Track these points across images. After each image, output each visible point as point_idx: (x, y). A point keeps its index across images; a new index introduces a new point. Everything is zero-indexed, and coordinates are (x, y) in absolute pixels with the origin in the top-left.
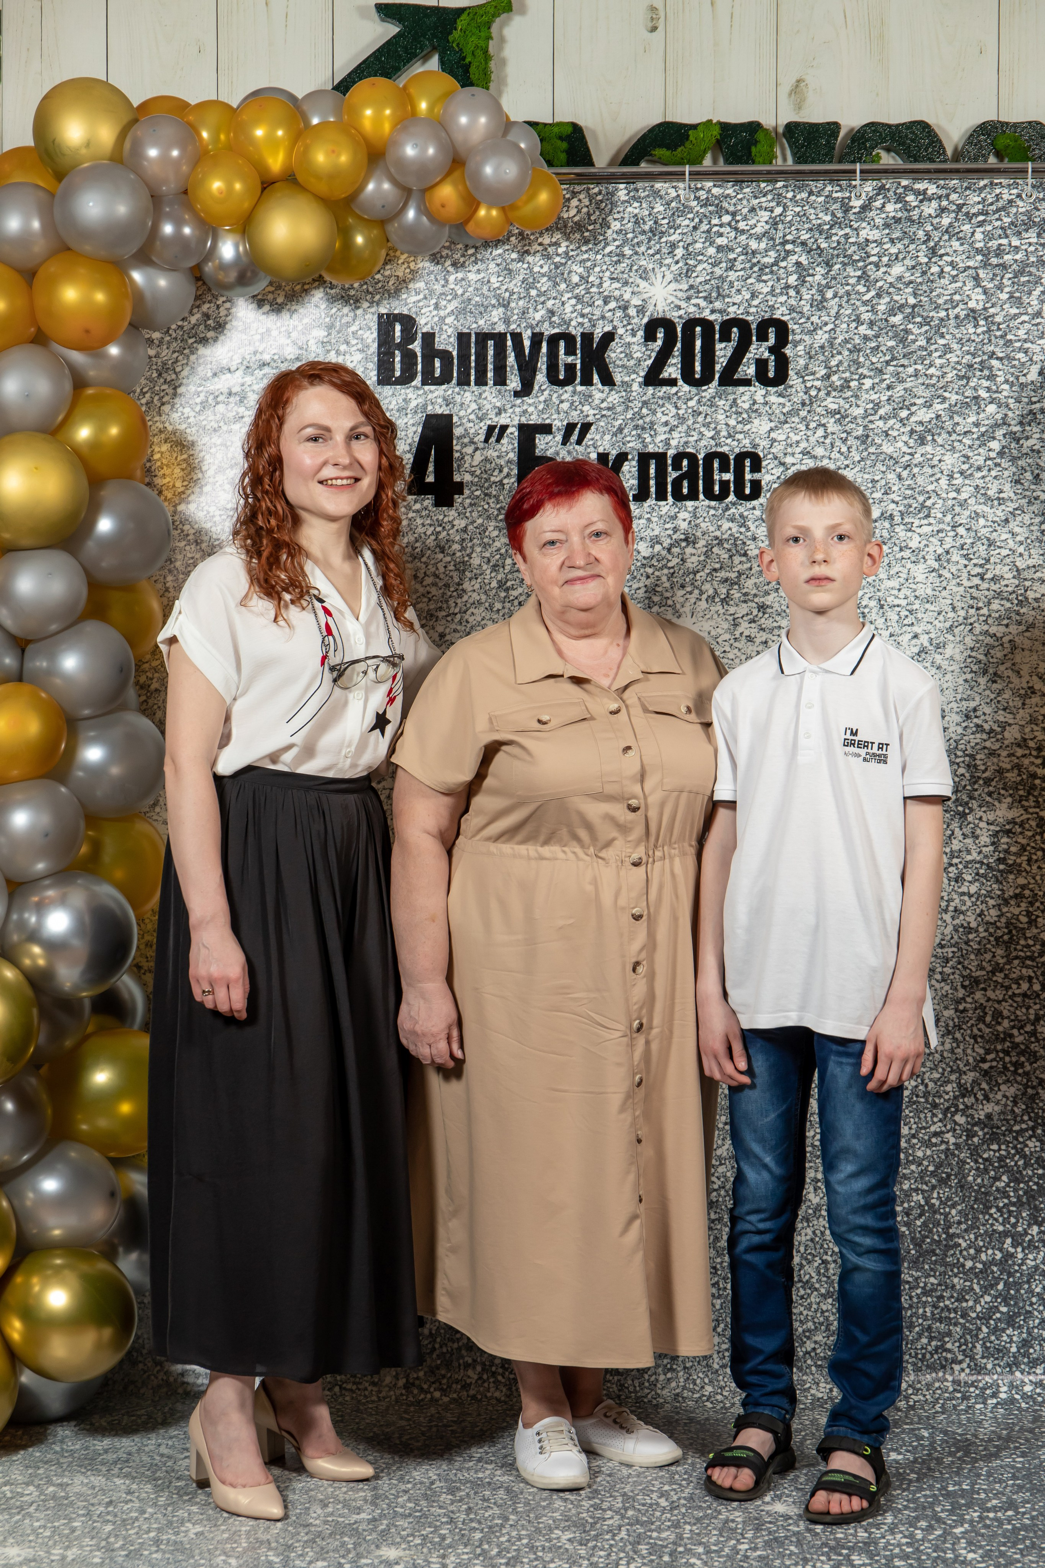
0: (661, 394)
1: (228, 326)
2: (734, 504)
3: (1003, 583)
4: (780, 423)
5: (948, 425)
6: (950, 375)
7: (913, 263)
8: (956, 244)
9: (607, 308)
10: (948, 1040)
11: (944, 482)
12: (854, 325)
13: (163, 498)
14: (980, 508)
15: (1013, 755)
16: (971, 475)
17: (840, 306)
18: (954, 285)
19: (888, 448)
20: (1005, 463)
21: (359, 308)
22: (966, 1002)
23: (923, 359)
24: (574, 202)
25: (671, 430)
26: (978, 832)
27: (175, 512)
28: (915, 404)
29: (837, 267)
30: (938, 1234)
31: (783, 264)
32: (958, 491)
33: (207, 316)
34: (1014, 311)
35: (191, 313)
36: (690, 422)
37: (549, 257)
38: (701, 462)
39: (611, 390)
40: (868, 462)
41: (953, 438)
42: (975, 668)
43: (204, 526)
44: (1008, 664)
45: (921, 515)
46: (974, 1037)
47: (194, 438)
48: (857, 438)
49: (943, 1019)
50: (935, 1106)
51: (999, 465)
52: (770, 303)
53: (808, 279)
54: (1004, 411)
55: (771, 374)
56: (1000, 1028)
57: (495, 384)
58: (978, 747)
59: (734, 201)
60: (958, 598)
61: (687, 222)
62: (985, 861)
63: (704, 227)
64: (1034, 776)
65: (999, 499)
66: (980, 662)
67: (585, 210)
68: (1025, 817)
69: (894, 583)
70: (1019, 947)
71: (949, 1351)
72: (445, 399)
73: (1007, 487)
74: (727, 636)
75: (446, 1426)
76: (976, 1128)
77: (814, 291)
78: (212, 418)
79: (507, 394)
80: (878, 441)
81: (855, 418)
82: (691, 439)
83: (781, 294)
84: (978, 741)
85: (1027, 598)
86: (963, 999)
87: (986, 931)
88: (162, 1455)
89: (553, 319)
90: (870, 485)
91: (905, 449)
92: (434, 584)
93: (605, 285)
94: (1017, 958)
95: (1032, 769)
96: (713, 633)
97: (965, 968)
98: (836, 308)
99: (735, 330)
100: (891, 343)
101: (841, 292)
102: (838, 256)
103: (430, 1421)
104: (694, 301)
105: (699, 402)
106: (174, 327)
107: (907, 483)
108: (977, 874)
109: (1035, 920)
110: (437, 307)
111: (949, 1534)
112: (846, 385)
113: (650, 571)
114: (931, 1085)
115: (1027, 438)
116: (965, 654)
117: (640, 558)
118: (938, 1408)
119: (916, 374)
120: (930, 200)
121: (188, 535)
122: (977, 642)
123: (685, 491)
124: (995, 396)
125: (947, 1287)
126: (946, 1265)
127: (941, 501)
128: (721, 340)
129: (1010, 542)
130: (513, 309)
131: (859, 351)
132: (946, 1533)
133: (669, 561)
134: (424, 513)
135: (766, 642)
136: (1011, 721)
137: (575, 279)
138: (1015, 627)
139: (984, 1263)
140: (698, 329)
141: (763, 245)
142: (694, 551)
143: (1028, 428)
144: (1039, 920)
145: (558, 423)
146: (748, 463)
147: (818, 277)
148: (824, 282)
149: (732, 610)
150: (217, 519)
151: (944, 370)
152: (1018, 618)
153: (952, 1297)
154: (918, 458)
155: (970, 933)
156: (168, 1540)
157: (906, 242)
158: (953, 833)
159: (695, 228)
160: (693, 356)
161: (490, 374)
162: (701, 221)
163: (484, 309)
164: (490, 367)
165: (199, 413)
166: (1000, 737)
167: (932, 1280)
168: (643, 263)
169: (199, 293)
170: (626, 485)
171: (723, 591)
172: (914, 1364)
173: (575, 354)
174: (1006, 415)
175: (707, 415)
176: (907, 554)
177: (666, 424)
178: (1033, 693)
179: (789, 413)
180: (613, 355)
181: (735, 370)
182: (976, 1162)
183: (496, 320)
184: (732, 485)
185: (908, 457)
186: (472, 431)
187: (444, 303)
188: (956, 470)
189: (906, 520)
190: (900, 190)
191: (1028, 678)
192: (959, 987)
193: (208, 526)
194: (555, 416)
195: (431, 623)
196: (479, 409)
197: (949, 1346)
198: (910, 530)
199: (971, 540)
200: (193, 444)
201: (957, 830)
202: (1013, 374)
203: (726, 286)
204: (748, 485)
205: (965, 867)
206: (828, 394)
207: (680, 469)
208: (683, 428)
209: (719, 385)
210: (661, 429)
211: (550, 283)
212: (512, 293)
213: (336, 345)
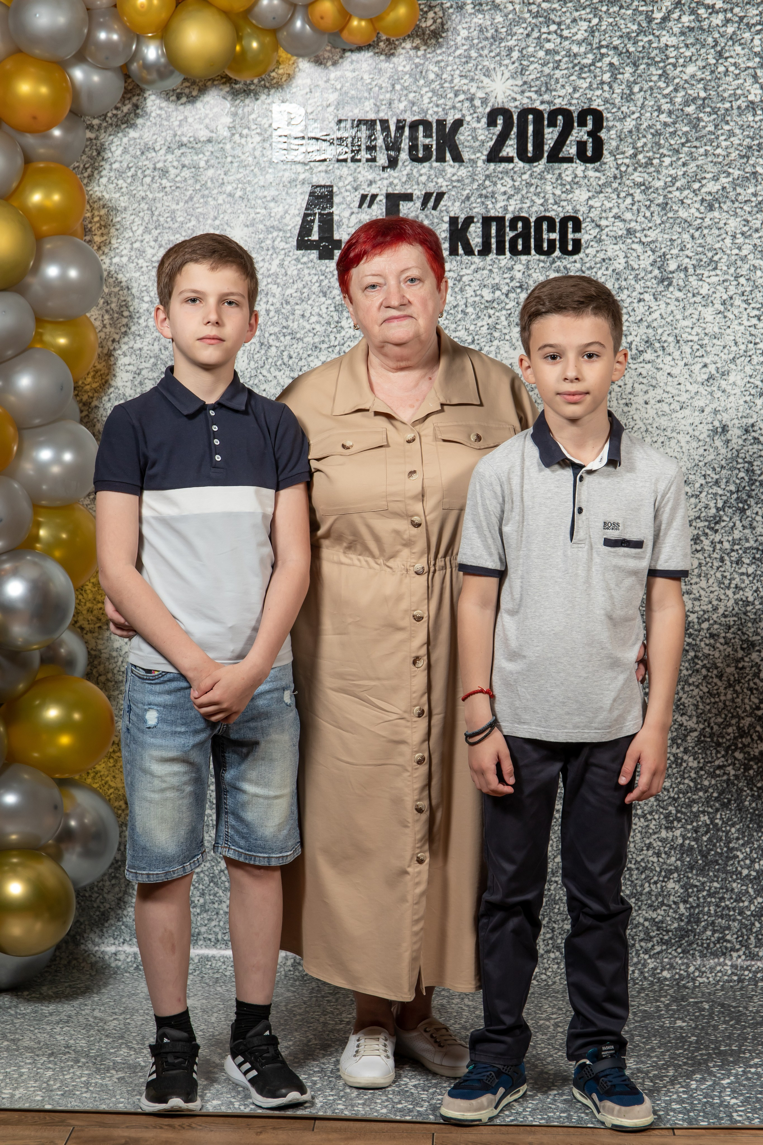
0: (500, 169)
2: (559, 258)
4: (597, 193)
5: (732, 195)
6: (733, 155)
7: (704, 64)
8: (738, 49)
9: (457, 99)
10: (730, 692)
11: (728, 241)
12: (656, 114)
13: (101, 252)
14: (757, 262)
16: (750, 235)
17: (645, 98)
18: (737, 82)
19: (683, 214)
21: (257, 99)
22: (743, 661)
23: (711, 141)
24: (431, 14)
25: (509, 198)
26: (755, 524)
28: (705, 178)
29: (642, 67)
30: (720, 847)
31: (599, 64)
32: (740, 248)
33: (136, 106)
35: (124, 104)
36: (524, 192)
37: (410, 58)
38: (532, 224)
39: (460, 166)
40: (667, 225)
41: (734, 206)
42: (753, 391)
45: (710, 268)
46: (751, 690)
47: (126, 204)
48: (658, 205)
49: (725, 675)
50: (719, 744)
52: (589, 96)
53: (619, 76)
55: (589, 153)
57: (367, 161)
58: (755, 455)
59: (559, 13)
60: (740, 335)
61: (521, 30)
63: (535, 34)
67: (439, 21)
69: (688, 323)
71: (728, 941)
72: (327, 173)
75: (323, 997)
76: (751, 763)
77: (624, 86)
78: (140, 188)
79: (376, 169)
80: (675, 207)
81: (657, 189)
82: (525, 206)
83: (598, 88)
84: (755, 450)
86: (742, 659)
88: (95, 1018)
89: (414, 108)
90: (668, 243)
91: (697, 214)
92: (319, 322)
93: (456, 81)
97: (744, 634)
98: (641, 100)
99: (560, 117)
100: (686, 129)
101: (646, 87)
102: (643, 58)
103: (311, 993)
104: (527, 94)
105: (531, 175)
106: (109, 115)
107: (699, 241)
108: (754, 558)
110: (320, 98)
111: (718, 1084)
112: (650, 162)
113: (491, 312)
114: (716, 728)
116: (746, 380)
117: (483, 301)
118: (718, 987)
119: (706, 154)
120: (717, 13)
121: (121, 282)
122: (755, 370)
123: (520, 247)
125: (727, 890)
126: (727, 872)
127: (726, 257)
128: (549, 126)
130: (381, 101)
131: (660, 134)
132: (715, 1083)
133: (506, 304)
134: (310, 265)
137: (432, 76)
139: (757, 872)
140: (531, 117)
141: (583, 49)
145: (418, 192)
146: (570, 225)
147: (627, 75)
148: (632, 79)
151: (728, 150)
153: (731, 898)
154: (707, 222)
155: (748, 605)
156: (96, 1083)
157: (698, 46)
158: (734, 525)
159: (528, 35)
160: (527, 138)
161: (363, 153)
162: (533, 30)
163: (359, 100)
164: (364, 147)
165: (130, 184)
167: (716, 884)
168: (486, 63)
169: (130, 88)
170: (472, 243)
172: (701, 952)
173: (431, 136)
175: (537, 186)
176: (698, 299)
177: (505, 193)
179: (604, 184)
180: (462, 138)
181: (560, 150)
182: (751, 790)
183: (368, 109)
184: (557, 243)
185: (699, 221)
186: (349, 199)
188: (738, 231)
189: (698, 272)
190: (693, 5)
192: (738, 649)
194: (415, 187)
195: (316, 353)
196: (354, 181)
197: (728, 937)
198: (701, 280)
199: (750, 288)
201: (738, 522)
203: (553, 82)
204: (571, 243)
205: (745, 552)
206: (635, 169)
207: (516, 229)
208: (518, 197)
209: (548, 162)
210: (501, 198)
211: (411, 80)
212: (381, 88)
213: (239, 130)
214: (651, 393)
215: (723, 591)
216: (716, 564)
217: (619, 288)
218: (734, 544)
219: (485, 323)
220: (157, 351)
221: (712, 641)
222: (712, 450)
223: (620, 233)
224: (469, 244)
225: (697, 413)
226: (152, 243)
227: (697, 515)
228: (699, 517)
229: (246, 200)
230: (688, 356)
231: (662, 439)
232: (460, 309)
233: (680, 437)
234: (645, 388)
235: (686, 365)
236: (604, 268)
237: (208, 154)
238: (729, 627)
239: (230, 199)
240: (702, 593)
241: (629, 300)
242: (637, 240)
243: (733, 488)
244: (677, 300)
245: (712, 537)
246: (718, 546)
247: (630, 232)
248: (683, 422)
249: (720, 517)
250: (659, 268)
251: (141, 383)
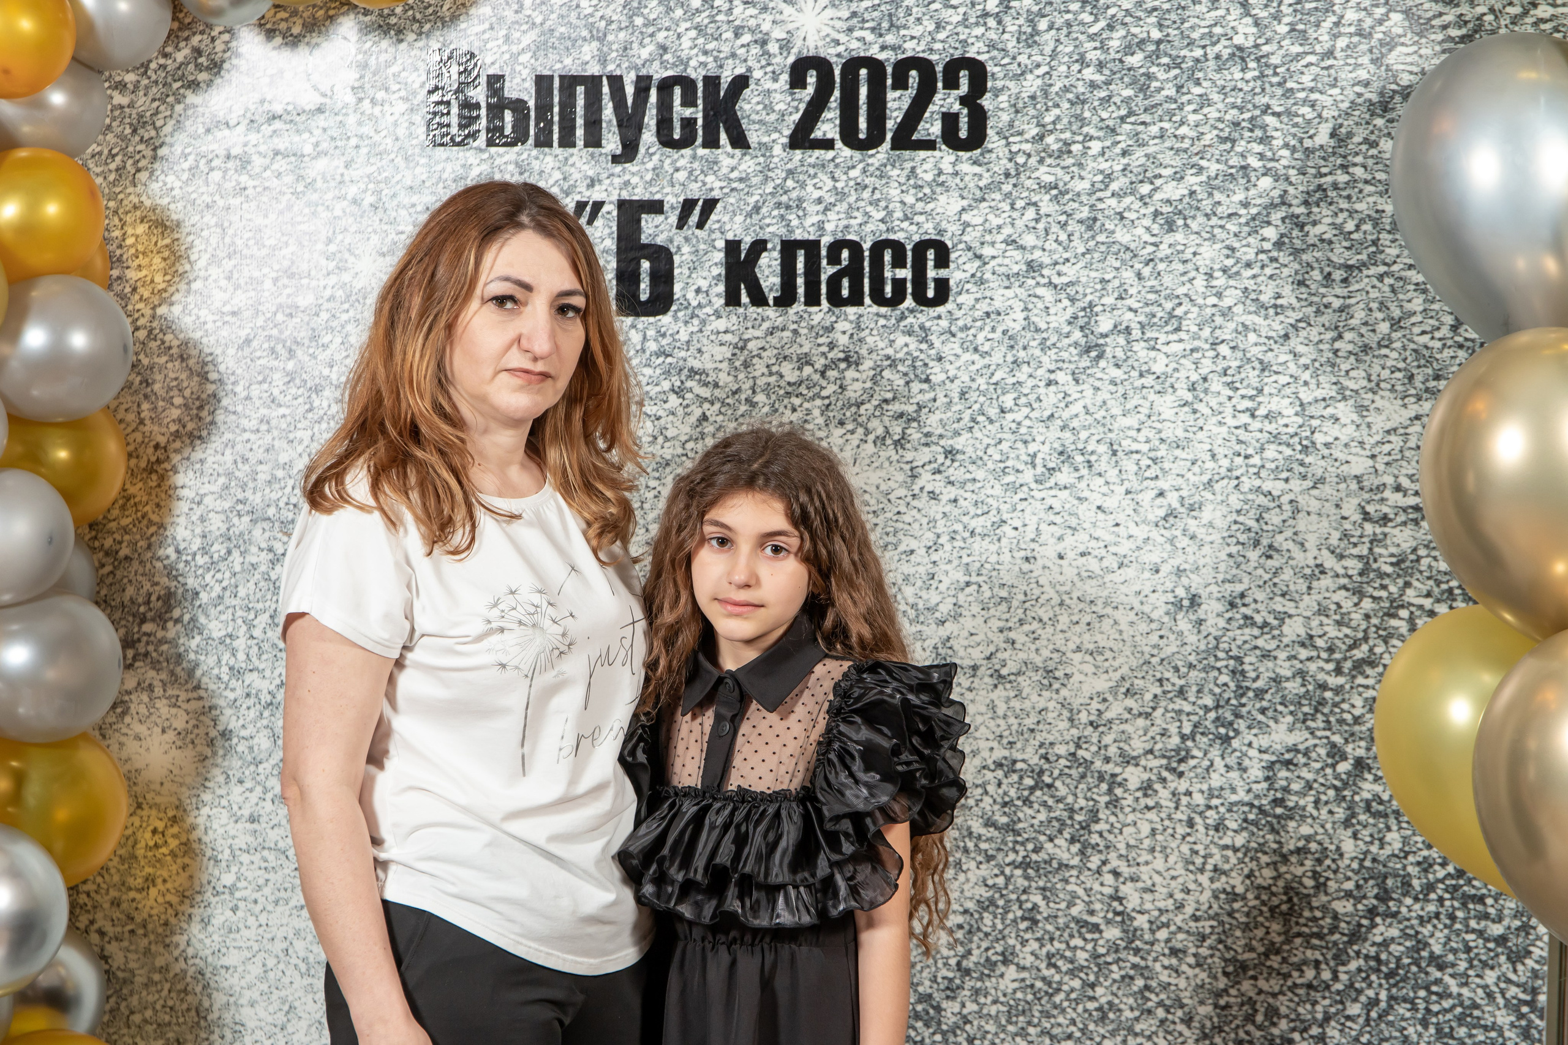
0: (812, 160)
1: (226, 66)
2: (912, 311)
3: (1282, 421)
4: (976, 200)
5: (1206, 205)
6: (1208, 137)
9: (739, 42)
11: (1200, 282)
12: (1076, 67)
13: (137, 297)
14: (1249, 319)
15: (1295, 657)
16: (1238, 273)
18: (1213, 14)
19: (1123, 236)
20: (1284, 257)
21: (401, 41)
22: (1229, 995)
23: (1171, 114)
25: (826, 209)
26: (1246, 762)
27: (154, 317)
28: (1160, 176)
32: (1219, 295)
33: (198, 52)
34: (1297, 49)
35: (176, 48)
36: (852, 199)
38: (867, 254)
39: (744, 154)
40: (1096, 255)
41: (1211, 223)
42: (1243, 538)
43: (191, 335)
44: (1289, 533)
45: (1169, 328)
47: (180, 217)
48: (1080, 222)
49: (1197, 1018)
51: (1276, 260)
52: (962, 37)
53: (1013, 4)
54: (1284, 185)
55: (963, 134)
56: (1275, 1031)
57: (586, 146)
58: (1247, 646)
60: (1220, 442)
62: (1256, 803)
64: (1323, 687)
65: (1275, 306)
66: (1249, 530)
68: (1312, 742)
69: (1132, 421)
70: (1302, 921)
72: (517, 164)
73: (1287, 290)
74: (902, 492)
77: (1021, 21)
78: (203, 189)
79: (602, 158)
80: (1110, 226)
81: (1078, 195)
82: (853, 222)
83: (977, 24)
84: (1247, 638)
85: (1313, 443)
86: (1225, 991)
87: (1257, 898)
89: (666, 57)
90: (1099, 287)
91: (1147, 237)
93: (736, 11)
94: (1299, 935)
95: (1321, 677)
96: (883, 487)
97: (1229, 949)
98: (1052, 45)
99: (914, 73)
100: (1128, 92)
101: (1059, 22)
104: (858, 34)
105: (864, 171)
106: (153, 65)
107: (1149, 284)
108: (1245, 820)
109: (1325, 884)
110: (507, 38)
112: (1066, 149)
113: (797, 401)
115: (1315, 223)
116: (1231, 519)
117: (783, 384)
119: (1163, 135)
121: (170, 348)
122: (1246, 502)
123: (845, 293)
124: (1270, 165)
127: (1195, 310)
128: (895, 87)
129: (1291, 365)
130: (611, 43)
131: (1083, 102)
133: (822, 388)
135: (955, 501)
136: (1292, 611)
138: (1299, 482)
140: (863, 72)
142: (857, 375)
143: (1315, 210)
144: (1330, 883)
145: (673, 200)
146: (931, 254)
148: (1035, 9)
149: (909, 456)
150: (209, 326)
151: (1200, 129)
152: (1302, 470)
154: (1164, 250)
155: (1235, 900)
158: (1212, 765)
160: (856, 108)
161: (580, 132)
163: (572, 43)
164: (580, 122)
165: (186, 183)
166: (1276, 632)
169: (187, 20)
170: (764, 284)
171: (897, 429)
173: (696, 106)
174: (1285, 191)
175: (875, 189)
176: (1149, 380)
177: (819, 201)
178: (1323, 572)
179: (988, 187)
180: (747, 107)
181: (914, 129)
183: (587, 58)
184: (909, 285)
185: (1151, 249)
187: (517, 35)
188: (1216, 267)
191: (1315, 552)
192: (1220, 975)
193: (197, 335)
194: (668, 190)
196: (565, 179)
198: (1154, 349)
199: (1238, 363)
200: (178, 224)
201: (1218, 760)
202: (1294, 135)
203: (901, 13)
204: (931, 286)
205: (1229, 811)
206: (1041, 161)
207: (840, 263)
208: (842, 207)
209: (893, 148)
210: (812, 208)
211: (661, 9)
212: (610, 22)
213: (371, 92)
214: (1069, 540)
215: (1192, 877)
216: (1181, 830)
217: (1015, 362)
218: (1211, 796)
219: (785, 420)
220: (229, 465)
221: (1174, 961)
222: (1172, 637)
223: (1015, 269)
224: (760, 286)
225: (1147, 575)
226: (223, 283)
227: (1148, 747)
228: (1151, 751)
229: (380, 211)
230: (1133, 477)
231: (1087, 618)
232: (743, 397)
233: (1118, 615)
234: (1057, 531)
235: (1128, 492)
236: (988, 328)
237: (317, 132)
238: (1203, 938)
239: (354, 209)
240: (1157, 879)
241: (1030, 383)
242: (1046, 280)
243: (1209, 701)
244: (1113, 382)
245: (1173, 785)
246: (1184, 800)
247: (1032, 267)
248: (1124, 589)
249: (1188, 751)
250: (1082, 328)
251: (202, 519)
